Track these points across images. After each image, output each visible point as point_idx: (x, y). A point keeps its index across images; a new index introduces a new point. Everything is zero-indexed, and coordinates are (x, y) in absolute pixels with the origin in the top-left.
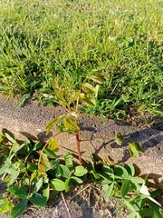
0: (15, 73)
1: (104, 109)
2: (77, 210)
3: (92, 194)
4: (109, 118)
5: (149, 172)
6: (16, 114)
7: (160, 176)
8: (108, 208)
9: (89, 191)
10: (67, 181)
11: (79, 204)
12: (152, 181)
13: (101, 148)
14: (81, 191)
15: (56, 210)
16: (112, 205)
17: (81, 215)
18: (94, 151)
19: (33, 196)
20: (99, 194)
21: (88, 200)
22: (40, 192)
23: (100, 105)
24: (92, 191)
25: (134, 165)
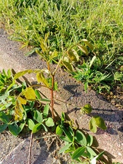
0: (37, 29)
1: (91, 79)
2: (37, 149)
3: (54, 143)
4: (92, 88)
5: (105, 150)
6: (22, 61)
7: (114, 158)
8: (61, 159)
9: (53, 140)
10: (38, 125)
11: (41, 145)
12: (106, 157)
13: (72, 111)
14: (47, 137)
15: (23, 142)
16: (66, 159)
17: (38, 154)
18: (66, 111)
19: (13, 124)
20: (59, 145)
21: (49, 145)
22: (19, 124)
23: (90, 75)
24: (55, 140)
25: (94, 137)
